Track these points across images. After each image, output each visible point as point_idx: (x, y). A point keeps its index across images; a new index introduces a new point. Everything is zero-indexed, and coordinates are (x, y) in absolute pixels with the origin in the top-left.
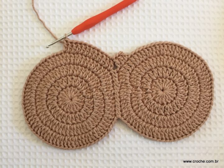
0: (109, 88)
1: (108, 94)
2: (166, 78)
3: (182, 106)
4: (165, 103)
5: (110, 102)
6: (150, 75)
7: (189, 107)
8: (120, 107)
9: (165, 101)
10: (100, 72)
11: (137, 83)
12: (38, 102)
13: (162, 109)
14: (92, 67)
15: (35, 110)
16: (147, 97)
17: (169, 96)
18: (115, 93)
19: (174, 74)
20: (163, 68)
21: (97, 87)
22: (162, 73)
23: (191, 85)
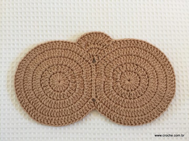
0: (88, 76)
1: (87, 80)
2: (132, 72)
3: (143, 93)
4: (130, 90)
5: (88, 87)
6: (120, 68)
7: (148, 94)
8: (95, 91)
9: (130, 89)
10: (83, 63)
11: (109, 74)
12: (34, 80)
13: (127, 94)
14: (77, 59)
15: (31, 86)
16: (117, 85)
17: (134, 85)
18: (92, 80)
19: (139, 69)
20: (130, 65)
21: (80, 75)
22: (130, 68)
23: (151, 79)
